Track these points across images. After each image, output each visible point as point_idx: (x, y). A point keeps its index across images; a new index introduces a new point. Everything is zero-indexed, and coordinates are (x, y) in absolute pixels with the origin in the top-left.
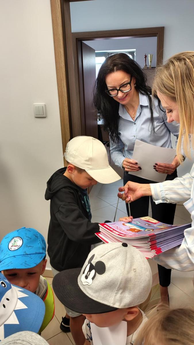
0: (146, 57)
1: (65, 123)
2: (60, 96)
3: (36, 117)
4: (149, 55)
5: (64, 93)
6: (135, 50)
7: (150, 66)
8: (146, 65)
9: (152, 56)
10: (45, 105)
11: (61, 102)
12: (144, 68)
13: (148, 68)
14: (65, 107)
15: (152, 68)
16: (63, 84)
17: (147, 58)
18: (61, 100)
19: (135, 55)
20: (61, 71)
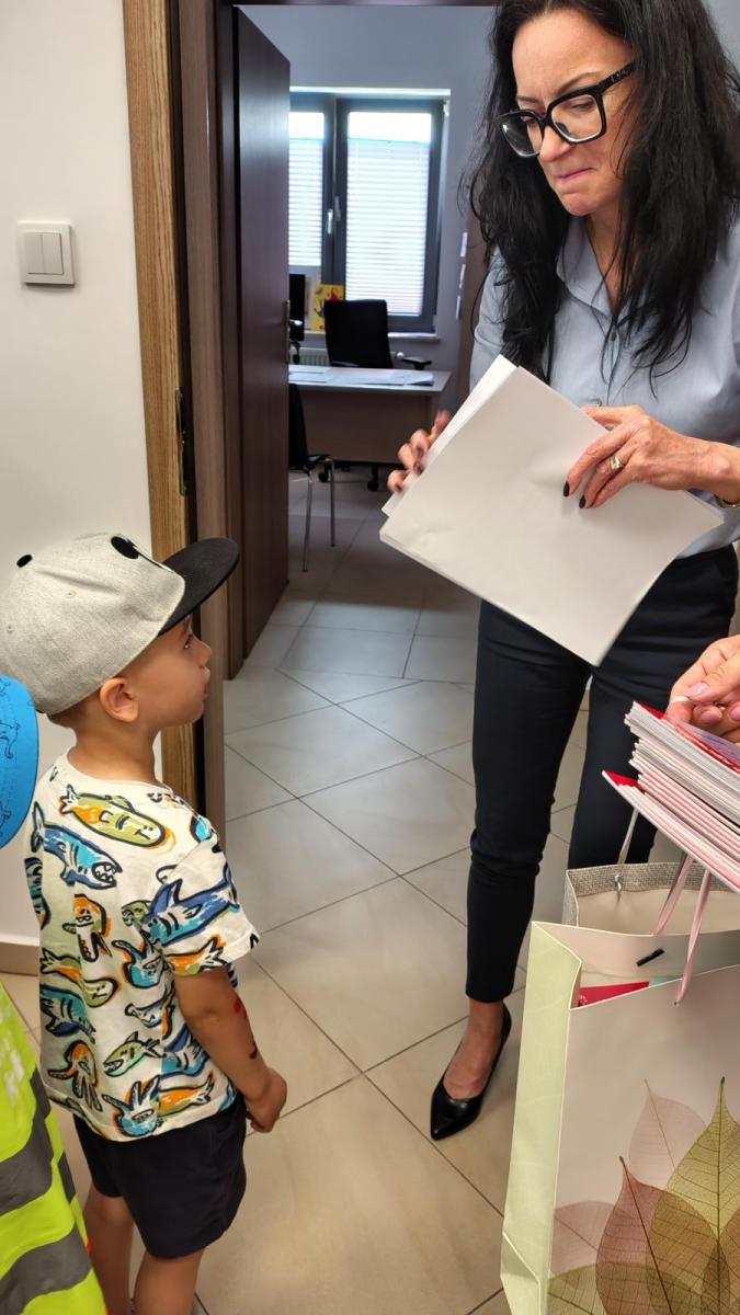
1: (161, 316)
2: (143, 189)
3: (27, 283)
5: (157, 175)
6: (446, 93)
10: (70, 228)
11: (143, 216)
14: (162, 241)
16: (154, 135)
18: (142, 208)
19: (447, 114)
20: (149, 73)
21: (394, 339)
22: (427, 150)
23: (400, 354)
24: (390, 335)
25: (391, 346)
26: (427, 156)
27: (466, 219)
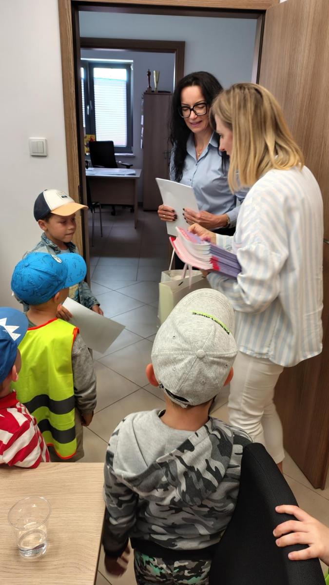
0: (149, 74)
2: (68, 129)
3: (33, 156)
4: (154, 72)
5: (72, 126)
6: (132, 61)
7: (156, 88)
8: (150, 87)
9: (159, 73)
10: (46, 140)
12: (146, 91)
13: (153, 91)
14: (74, 144)
15: (159, 92)
16: (72, 115)
17: (151, 76)
18: (68, 136)
19: (132, 69)
21: (117, 156)
22: (125, 83)
23: (120, 162)
24: (116, 154)
25: (116, 159)
26: (125, 85)
27: (142, 110)
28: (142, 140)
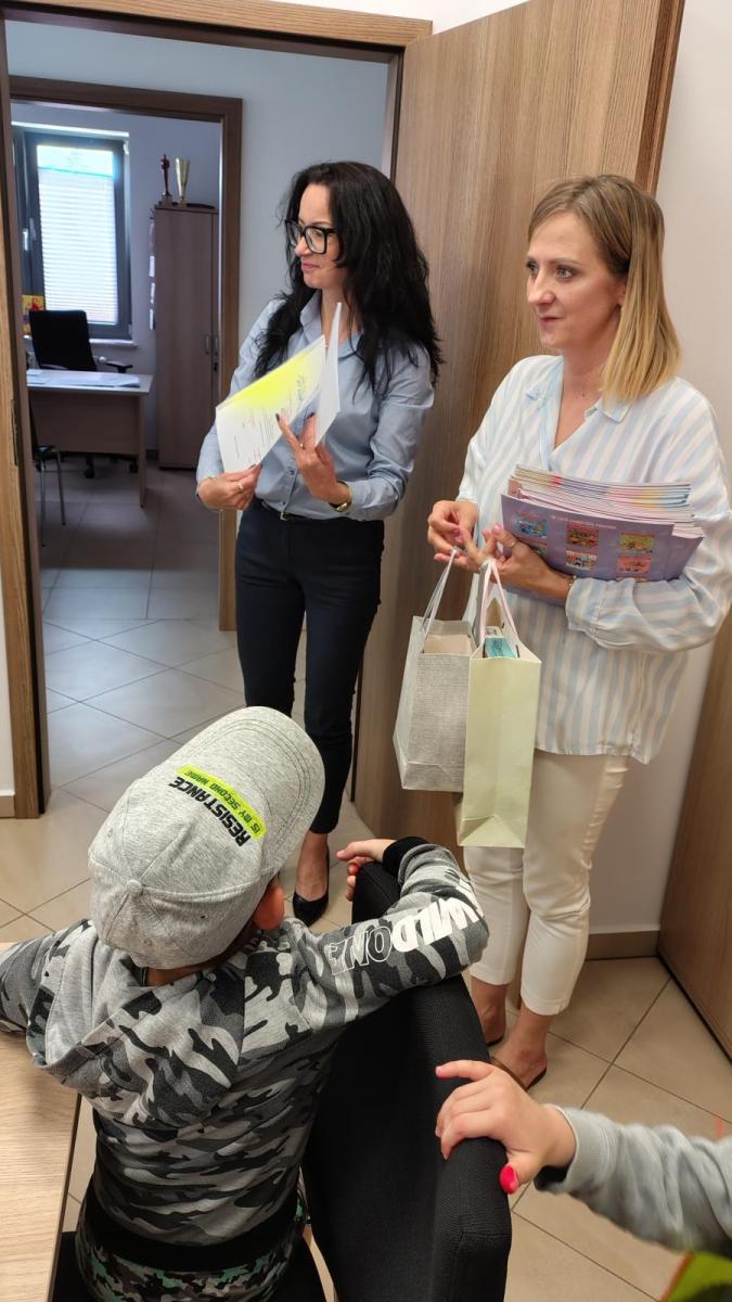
4: (178, 161)
6: (126, 135)
7: (183, 198)
8: (167, 194)
9: (188, 165)
12: (160, 203)
13: (175, 204)
15: (189, 205)
19: (127, 152)
21: (95, 344)
22: (112, 182)
23: (102, 358)
25: (93, 351)
26: (112, 187)
27: (151, 245)
28: (151, 311)
